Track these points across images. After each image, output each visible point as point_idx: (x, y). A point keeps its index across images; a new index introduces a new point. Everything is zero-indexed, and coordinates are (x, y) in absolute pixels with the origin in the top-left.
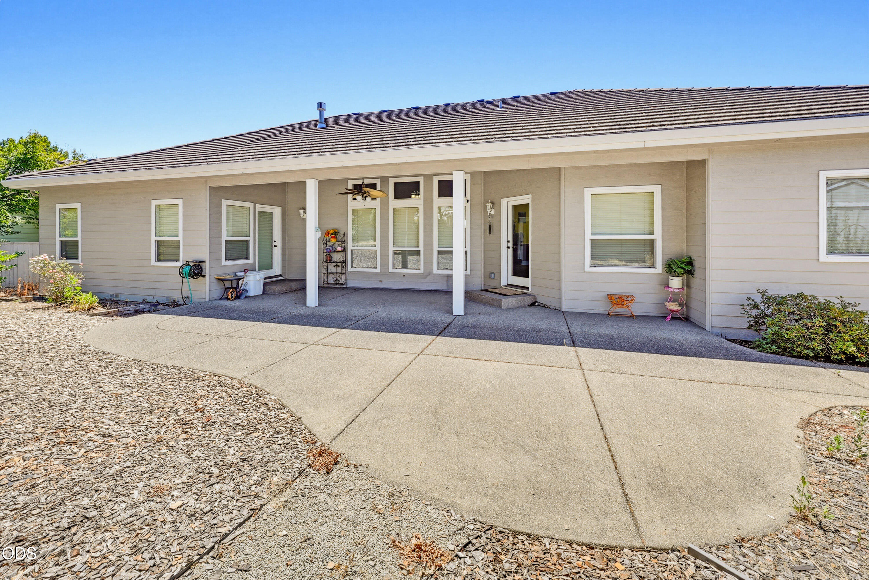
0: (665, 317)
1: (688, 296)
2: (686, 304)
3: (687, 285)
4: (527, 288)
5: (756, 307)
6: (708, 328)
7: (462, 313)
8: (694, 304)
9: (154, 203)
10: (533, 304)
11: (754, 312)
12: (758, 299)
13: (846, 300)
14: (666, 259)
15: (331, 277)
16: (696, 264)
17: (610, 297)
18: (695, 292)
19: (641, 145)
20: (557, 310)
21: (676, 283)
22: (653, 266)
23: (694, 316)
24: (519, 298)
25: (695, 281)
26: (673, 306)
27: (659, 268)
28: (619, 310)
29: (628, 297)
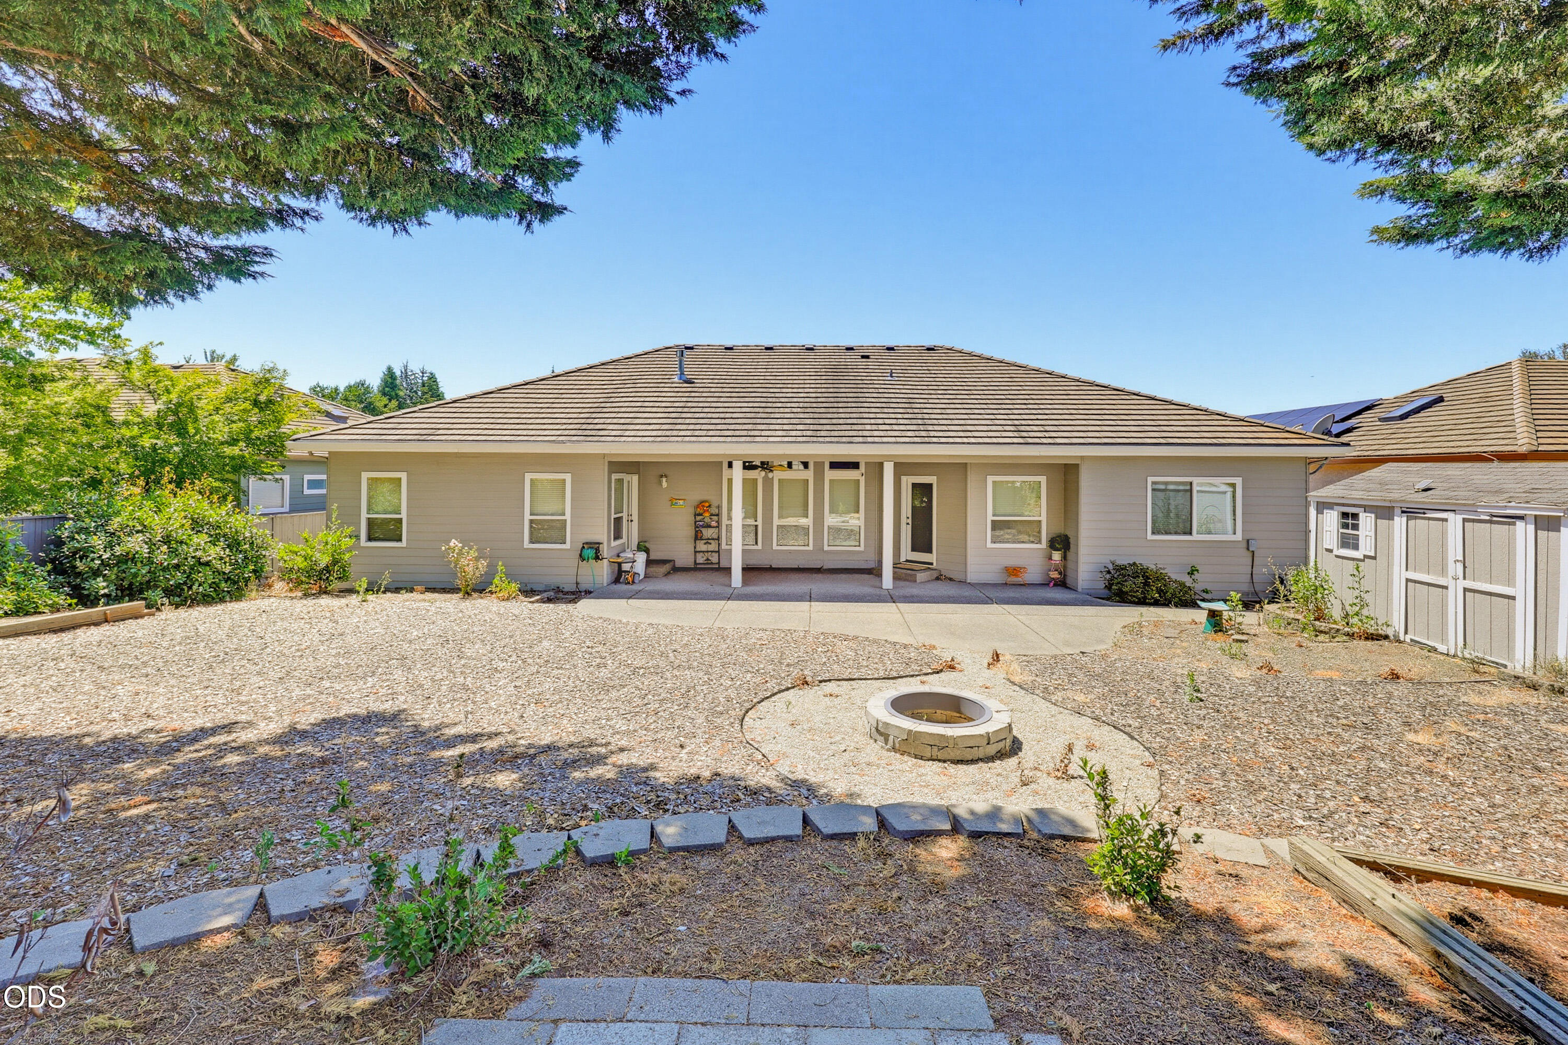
0: (1048, 585)
1: (1065, 567)
2: (1063, 573)
3: (1065, 557)
4: (932, 564)
5: (1109, 572)
6: (1080, 590)
7: (891, 587)
8: (1070, 573)
9: (528, 477)
10: (938, 579)
11: (1108, 576)
12: (1111, 567)
13: (1159, 566)
14: (1050, 536)
15: (699, 556)
16: (1071, 541)
17: (1007, 569)
18: (1070, 565)
19: (1038, 454)
20: (963, 582)
21: (1057, 556)
22: (1040, 542)
23: (1069, 581)
24: (928, 573)
25: (1070, 555)
26: (1055, 575)
27: (1044, 544)
28: (1013, 579)
29: (1021, 568)
